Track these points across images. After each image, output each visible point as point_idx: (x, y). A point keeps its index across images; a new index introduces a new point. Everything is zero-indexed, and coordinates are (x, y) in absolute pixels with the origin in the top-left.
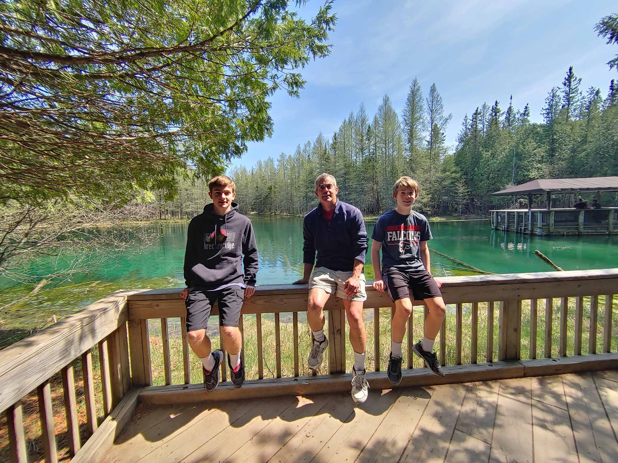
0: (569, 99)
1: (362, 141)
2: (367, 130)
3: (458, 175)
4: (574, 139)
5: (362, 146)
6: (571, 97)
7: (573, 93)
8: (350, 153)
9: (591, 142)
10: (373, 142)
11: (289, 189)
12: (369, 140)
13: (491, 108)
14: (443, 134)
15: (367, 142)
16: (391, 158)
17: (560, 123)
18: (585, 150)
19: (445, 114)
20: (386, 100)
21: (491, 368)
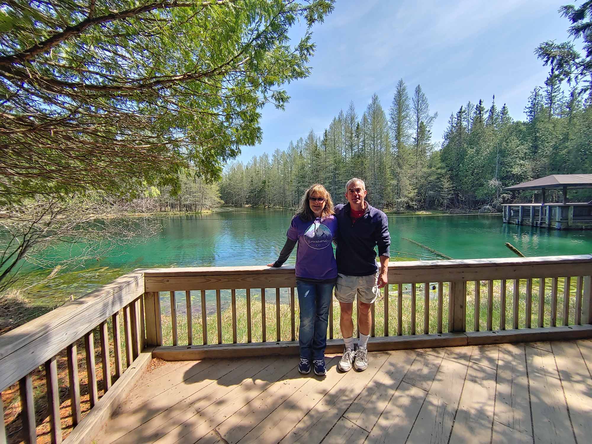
0: (551, 99)
1: (351, 138)
2: (356, 128)
3: (443, 171)
4: (557, 137)
5: (352, 143)
6: (553, 97)
7: (555, 92)
8: (340, 149)
9: (572, 140)
10: (362, 139)
11: (282, 183)
12: (358, 137)
13: (475, 107)
14: (429, 131)
15: (356, 139)
16: (379, 154)
17: (543, 121)
18: (566, 147)
19: (431, 114)
20: (375, 99)
21: (439, 337)
